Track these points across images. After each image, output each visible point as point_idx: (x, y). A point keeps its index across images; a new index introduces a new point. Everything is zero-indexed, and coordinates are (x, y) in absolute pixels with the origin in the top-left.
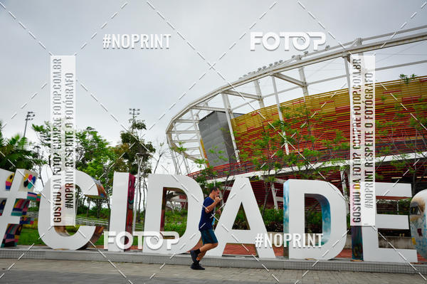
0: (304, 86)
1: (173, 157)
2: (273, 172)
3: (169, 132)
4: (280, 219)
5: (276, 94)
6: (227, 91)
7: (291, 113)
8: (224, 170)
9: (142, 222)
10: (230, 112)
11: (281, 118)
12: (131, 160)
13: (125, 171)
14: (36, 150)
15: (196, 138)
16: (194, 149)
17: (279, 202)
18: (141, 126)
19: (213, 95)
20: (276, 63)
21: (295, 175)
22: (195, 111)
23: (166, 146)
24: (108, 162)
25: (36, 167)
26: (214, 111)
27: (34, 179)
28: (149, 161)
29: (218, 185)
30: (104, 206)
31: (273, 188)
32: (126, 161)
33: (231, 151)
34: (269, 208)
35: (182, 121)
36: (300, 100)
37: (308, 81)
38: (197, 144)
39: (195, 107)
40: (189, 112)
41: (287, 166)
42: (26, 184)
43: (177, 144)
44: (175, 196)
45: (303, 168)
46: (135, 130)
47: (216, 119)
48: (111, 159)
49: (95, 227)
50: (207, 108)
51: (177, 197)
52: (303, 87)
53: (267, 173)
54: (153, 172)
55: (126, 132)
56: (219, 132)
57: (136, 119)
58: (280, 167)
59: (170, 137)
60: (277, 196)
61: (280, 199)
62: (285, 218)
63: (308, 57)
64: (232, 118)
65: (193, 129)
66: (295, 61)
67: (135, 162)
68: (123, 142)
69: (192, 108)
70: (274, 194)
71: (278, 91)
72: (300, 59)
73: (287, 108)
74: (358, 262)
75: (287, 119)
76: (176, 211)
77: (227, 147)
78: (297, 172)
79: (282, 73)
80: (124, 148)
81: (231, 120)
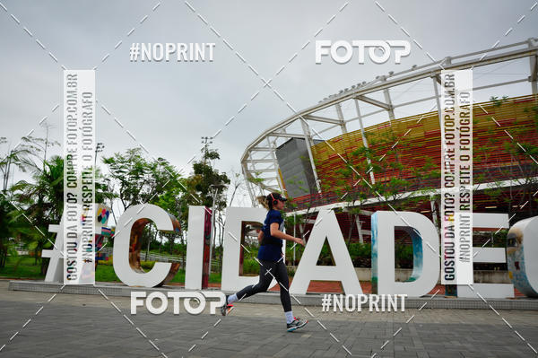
0: (390, 108)
1: (249, 189)
2: (357, 203)
3: (244, 161)
4: (366, 253)
5: (360, 118)
6: (307, 116)
7: (376, 139)
8: (305, 201)
9: (218, 258)
10: (310, 139)
11: (366, 145)
12: (205, 192)
13: (198, 204)
14: (106, 183)
15: (273, 167)
16: (272, 179)
17: (364, 236)
18: (214, 156)
19: (291, 121)
20: (359, 85)
21: (382, 205)
22: (272, 138)
23: (242, 177)
24: (181, 195)
25: (107, 201)
26: (292, 139)
27: (107, 214)
28: (224, 192)
29: (298, 217)
30: (177, 241)
31: (358, 221)
32: (199, 193)
33: (312, 181)
34: (354, 242)
35: (258, 149)
36: (385, 124)
37: (394, 104)
38: (275, 174)
39: (272, 134)
40: (266, 140)
41: (373, 196)
42: (99, 219)
43: (253, 174)
44: (251, 230)
45: (391, 198)
46: (208, 160)
47: (296, 147)
48: (184, 191)
49: (170, 264)
50: (284, 135)
51: (254, 232)
52: (389, 110)
53: (351, 204)
54: (228, 204)
55: (198, 162)
56: (298, 160)
57: (209, 148)
58: (365, 197)
59: (246, 166)
60: (362, 228)
61: (366, 232)
62: (373, 252)
63: (393, 78)
64: (313, 145)
65: (270, 157)
66: (379, 83)
67: (209, 194)
68: (196, 173)
69: (268, 135)
70: (359, 227)
71: (362, 114)
72: (385, 79)
73: (372, 134)
74: (451, 298)
75: (373, 145)
76: (253, 246)
77: (307, 177)
78: (384, 202)
79: (366, 95)
80: (197, 180)
81: (311, 147)
